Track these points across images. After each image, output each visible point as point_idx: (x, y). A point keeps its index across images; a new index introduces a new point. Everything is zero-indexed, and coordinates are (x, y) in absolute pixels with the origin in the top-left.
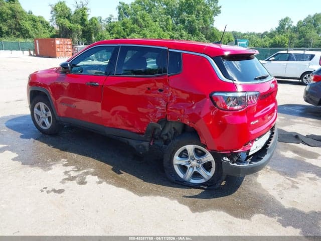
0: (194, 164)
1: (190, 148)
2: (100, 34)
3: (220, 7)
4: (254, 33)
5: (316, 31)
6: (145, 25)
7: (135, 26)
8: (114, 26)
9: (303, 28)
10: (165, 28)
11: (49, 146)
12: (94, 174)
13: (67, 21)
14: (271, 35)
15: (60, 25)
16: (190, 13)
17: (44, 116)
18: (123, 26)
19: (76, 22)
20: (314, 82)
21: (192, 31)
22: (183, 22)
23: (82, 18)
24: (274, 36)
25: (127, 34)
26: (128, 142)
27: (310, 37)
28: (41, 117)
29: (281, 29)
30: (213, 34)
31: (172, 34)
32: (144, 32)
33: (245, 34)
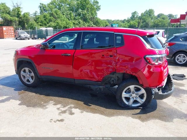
0: (134, 96)
1: (132, 87)
2: (30, 23)
3: (100, 6)
4: (119, 20)
5: (151, 18)
6: (58, 17)
7: (52, 17)
8: (39, 18)
9: (144, 17)
10: (70, 19)
11: (37, 94)
12: (75, 108)
13: (8, 15)
14: (128, 21)
15: (4, 18)
16: (83, 9)
17: (28, 76)
18: (44, 18)
19: (14, 16)
20: (169, 46)
21: (85, 20)
22: (79, 15)
23: (18, 13)
24: (130, 21)
25: (47, 23)
26: (90, 87)
27: (148, 22)
28: (26, 76)
29: (133, 18)
30: (97, 21)
31: (74, 22)
32: (57, 21)
33: (114, 21)
